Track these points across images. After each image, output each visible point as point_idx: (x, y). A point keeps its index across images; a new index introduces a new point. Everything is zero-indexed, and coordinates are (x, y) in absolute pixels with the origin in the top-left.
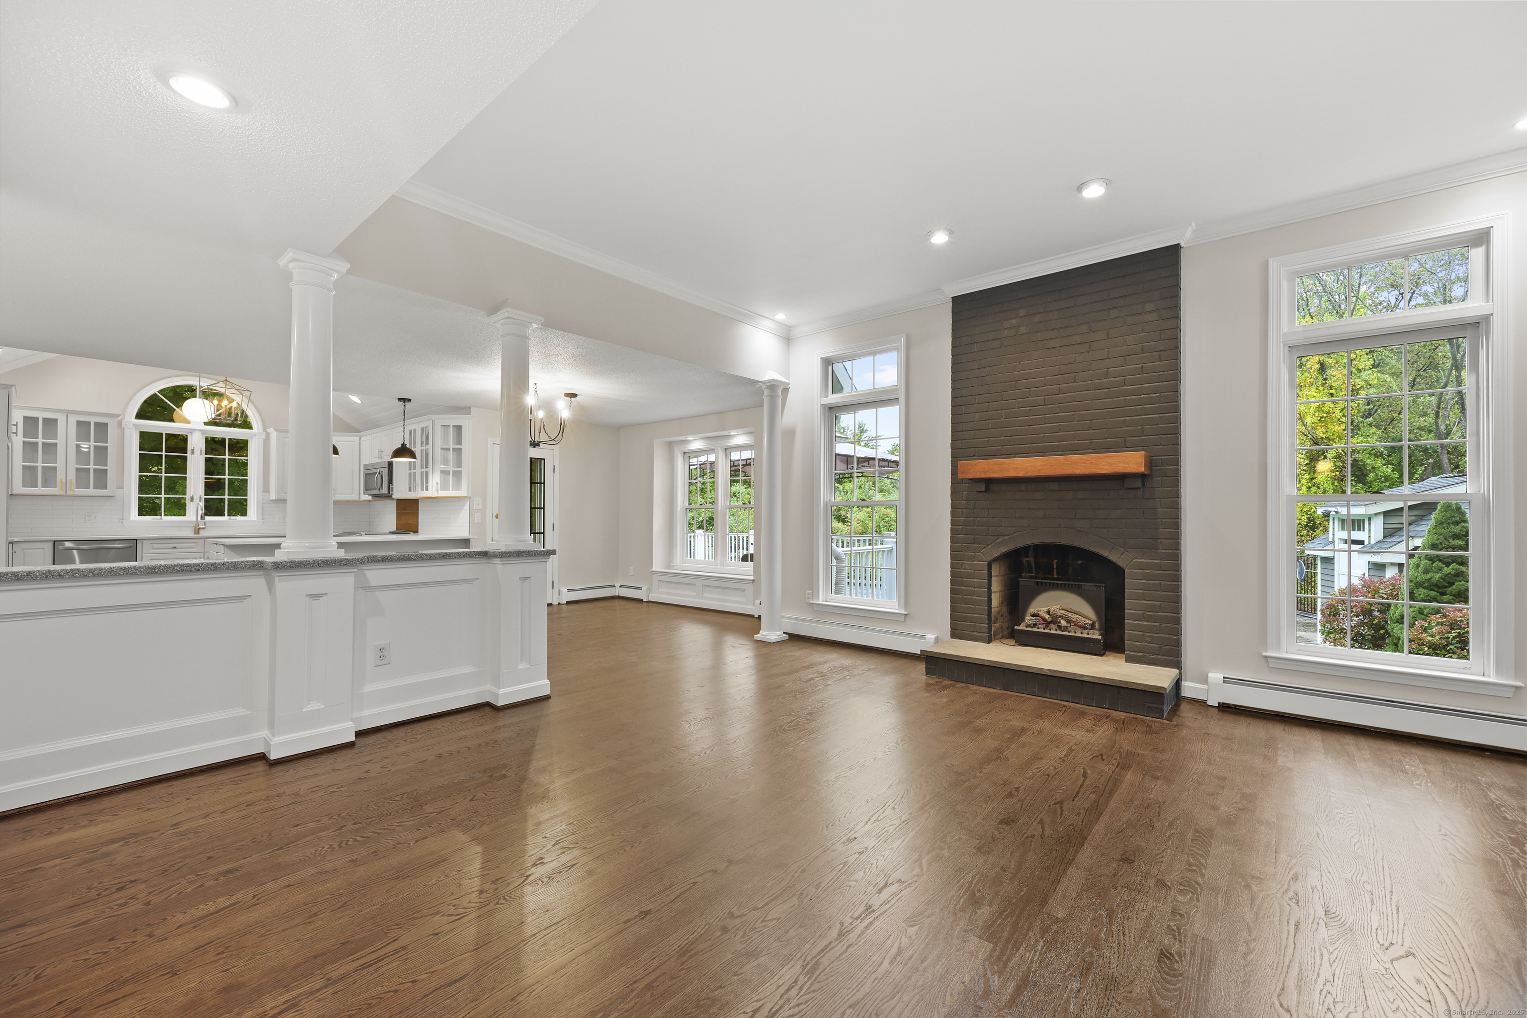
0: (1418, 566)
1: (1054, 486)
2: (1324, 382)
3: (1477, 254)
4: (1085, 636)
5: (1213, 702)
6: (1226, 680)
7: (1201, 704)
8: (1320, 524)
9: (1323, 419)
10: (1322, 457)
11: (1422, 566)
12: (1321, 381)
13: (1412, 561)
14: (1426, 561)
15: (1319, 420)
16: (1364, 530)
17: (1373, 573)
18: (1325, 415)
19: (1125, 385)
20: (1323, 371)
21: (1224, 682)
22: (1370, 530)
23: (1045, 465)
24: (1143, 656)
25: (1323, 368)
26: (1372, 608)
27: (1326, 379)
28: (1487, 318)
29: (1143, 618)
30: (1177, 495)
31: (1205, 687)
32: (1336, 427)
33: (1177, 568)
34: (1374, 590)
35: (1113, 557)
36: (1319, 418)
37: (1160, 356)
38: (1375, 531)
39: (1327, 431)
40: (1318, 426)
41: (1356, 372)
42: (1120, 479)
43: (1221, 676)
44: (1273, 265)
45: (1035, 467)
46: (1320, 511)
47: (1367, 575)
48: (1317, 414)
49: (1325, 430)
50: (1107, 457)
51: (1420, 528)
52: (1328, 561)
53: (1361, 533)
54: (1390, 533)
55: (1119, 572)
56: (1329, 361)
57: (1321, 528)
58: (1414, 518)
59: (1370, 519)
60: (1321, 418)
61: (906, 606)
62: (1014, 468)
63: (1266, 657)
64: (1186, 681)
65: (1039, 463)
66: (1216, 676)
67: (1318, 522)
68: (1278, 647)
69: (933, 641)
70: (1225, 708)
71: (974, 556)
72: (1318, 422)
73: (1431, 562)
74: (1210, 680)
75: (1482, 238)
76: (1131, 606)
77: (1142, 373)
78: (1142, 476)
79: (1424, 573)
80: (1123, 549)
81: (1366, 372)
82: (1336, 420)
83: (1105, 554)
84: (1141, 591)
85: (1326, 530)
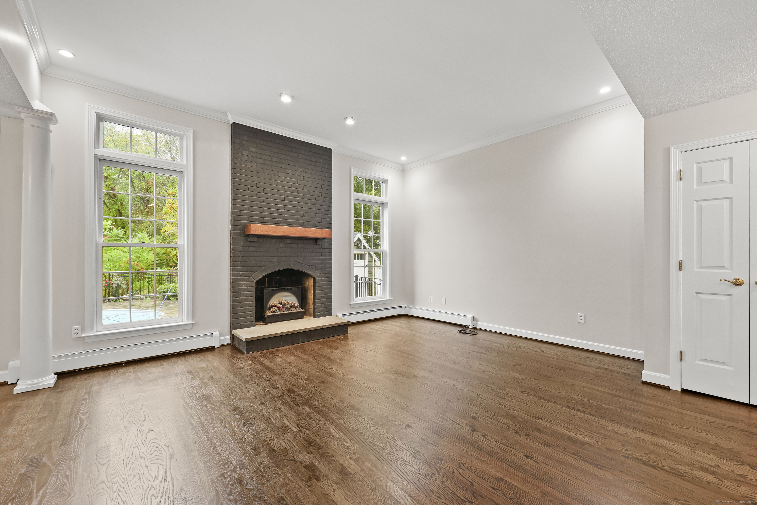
1: (289, 241)
19: (316, 200)
23: (296, 231)
24: (321, 314)
29: (322, 298)
35: (312, 274)
42: (315, 240)
43: (341, 315)
45: (291, 231)
61: (193, 318)
62: (282, 231)
65: (293, 230)
69: (218, 335)
71: (248, 279)
77: (321, 196)
80: (315, 270)
83: (309, 272)
84: (321, 287)
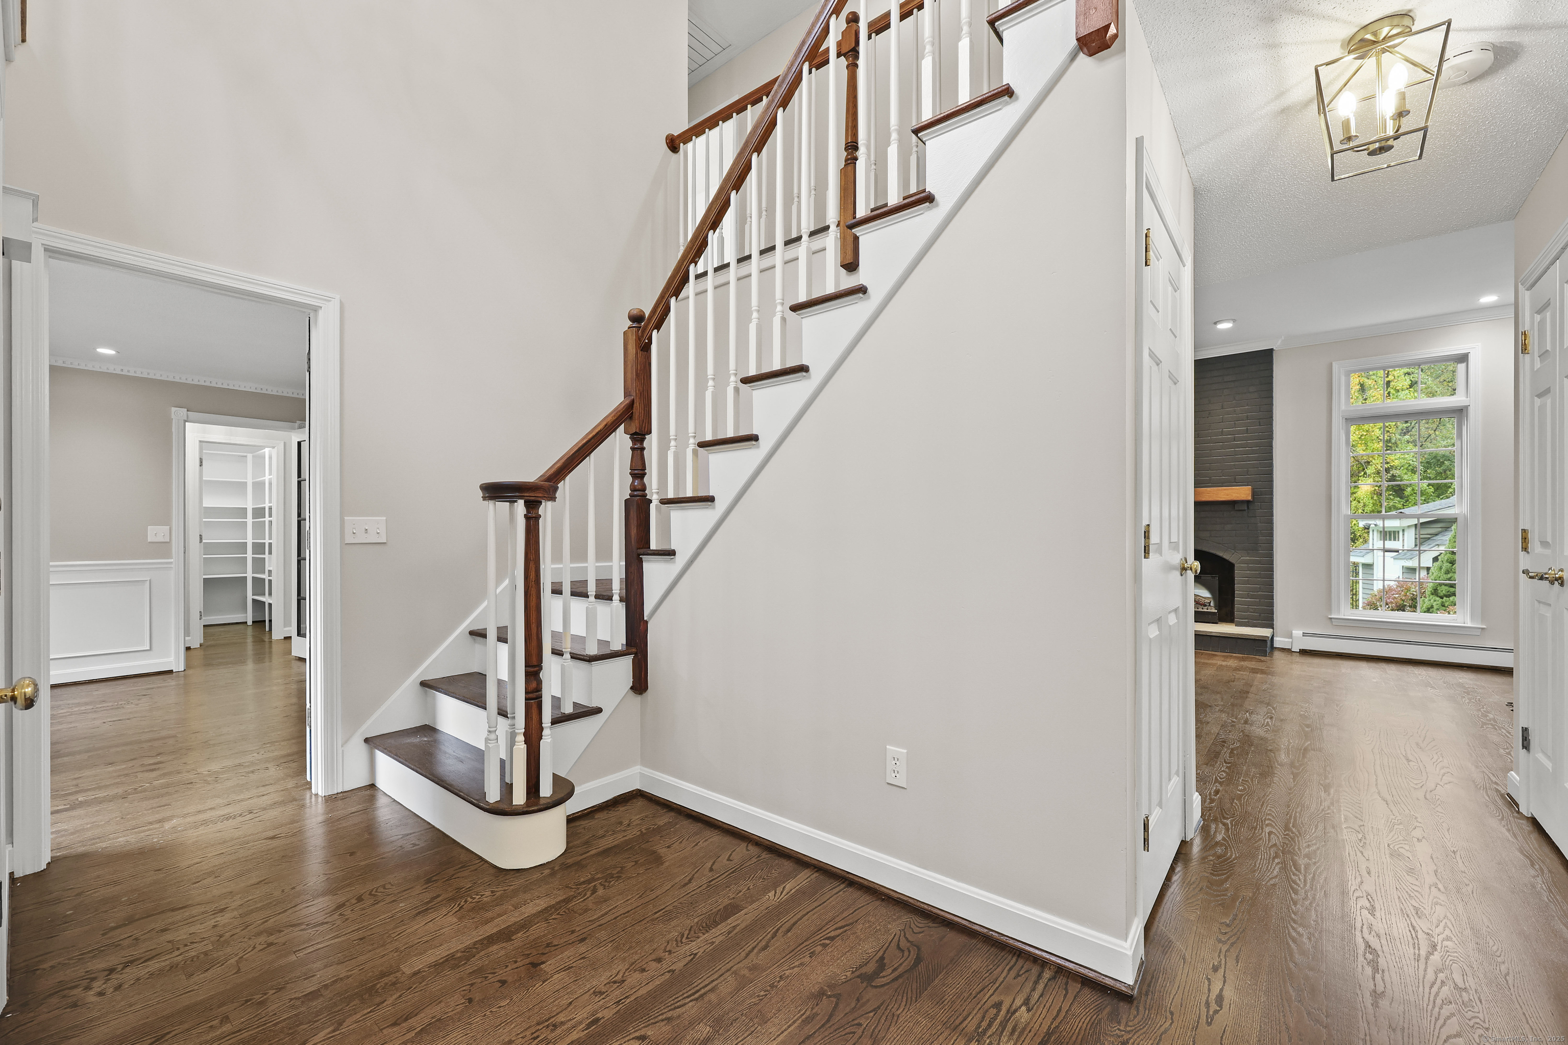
0: (1441, 568)
2: (1364, 402)
3: (1461, 367)
4: (1206, 610)
5: (1296, 649)
6: (1304, 634)
7: (1288, 651)
8: (1360, 536)
9: (1363, 437)
10: (1363, 473)
11: (1444, 567)
12: (1361, 400)
13: (1436, 564)
14: (1448, 564)
15: (1360, 438)
16: (1398, 540)
17: (1406, 575)
18: (1365, 434)
19: (1234, 441)
20: (1363, 392)
21: (1303, 636)
22: (1403, 540)
24: (1248, 622)
25: (1363, 388)
26: (1405, 603)
27: (1366, 399)
28: (1467, 407)
29: (1248, 596)
30: (1271, 515)
31: (1291, 640)
32: (1376, 444)
33: (1271, 563)
34: (1406, 589)
35: (1226, 556)
36: (1359, 436)
37: (1259, 422)
38: (1408, 540)
39: (1367, 449)
40: (1358, 443)
41: (1394, 392)
42: (1232, 504)
43: (1301, 633)
44: (1335, 366)
46: (1362, 524)
47: (1401, 577)
48: (1357, 433)
49: (1364, 448)
50: (1225, 489)
51: (1444, 538)
52: (1369, 567)
53: (1396, 542)
54: (1421, 541)
55: (1230, 567)
56: (1369, 382)
57: (1361, 540)
58: (1440, 529)
59: (1403, 530)
60: (1361, 436)
63: (1331, 618)
64: (1277, 637)
66: (1297, 633)
67: (1359, 534)
68: (1339, 612)
70: (1304, 652)
72: (1358, 440)
73: (1451, 565)
74: (1293, 635)
75: (1463, 358)
76: (1239, 588)
77: (1247, 433)
78: (1248, 502)
79: (1446, 574)
80: (1233, 551)
81: (1403, 392)
82: (1375, 437)
83: (1220, 554)
84: (1246, 579)
85: (1366, 541)
